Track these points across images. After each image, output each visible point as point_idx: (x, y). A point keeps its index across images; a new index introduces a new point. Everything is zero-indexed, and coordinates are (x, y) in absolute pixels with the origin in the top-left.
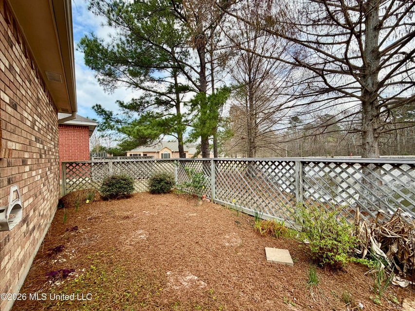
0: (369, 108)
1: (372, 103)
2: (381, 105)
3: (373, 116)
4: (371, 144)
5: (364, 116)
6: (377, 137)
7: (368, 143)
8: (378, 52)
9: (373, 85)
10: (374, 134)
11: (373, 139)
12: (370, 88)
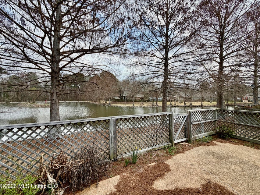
0: (55, 80)
1: (56, 78)
2: (61, 80)
3: (56, 85)
4: (55, 100)
5: (52, 84)
6: (58, 97)
7: (53, 99)
8: (60, 51)
9: (57, 68)
10: (57, 95)
11: (56, 98)
12: (55, 69)
